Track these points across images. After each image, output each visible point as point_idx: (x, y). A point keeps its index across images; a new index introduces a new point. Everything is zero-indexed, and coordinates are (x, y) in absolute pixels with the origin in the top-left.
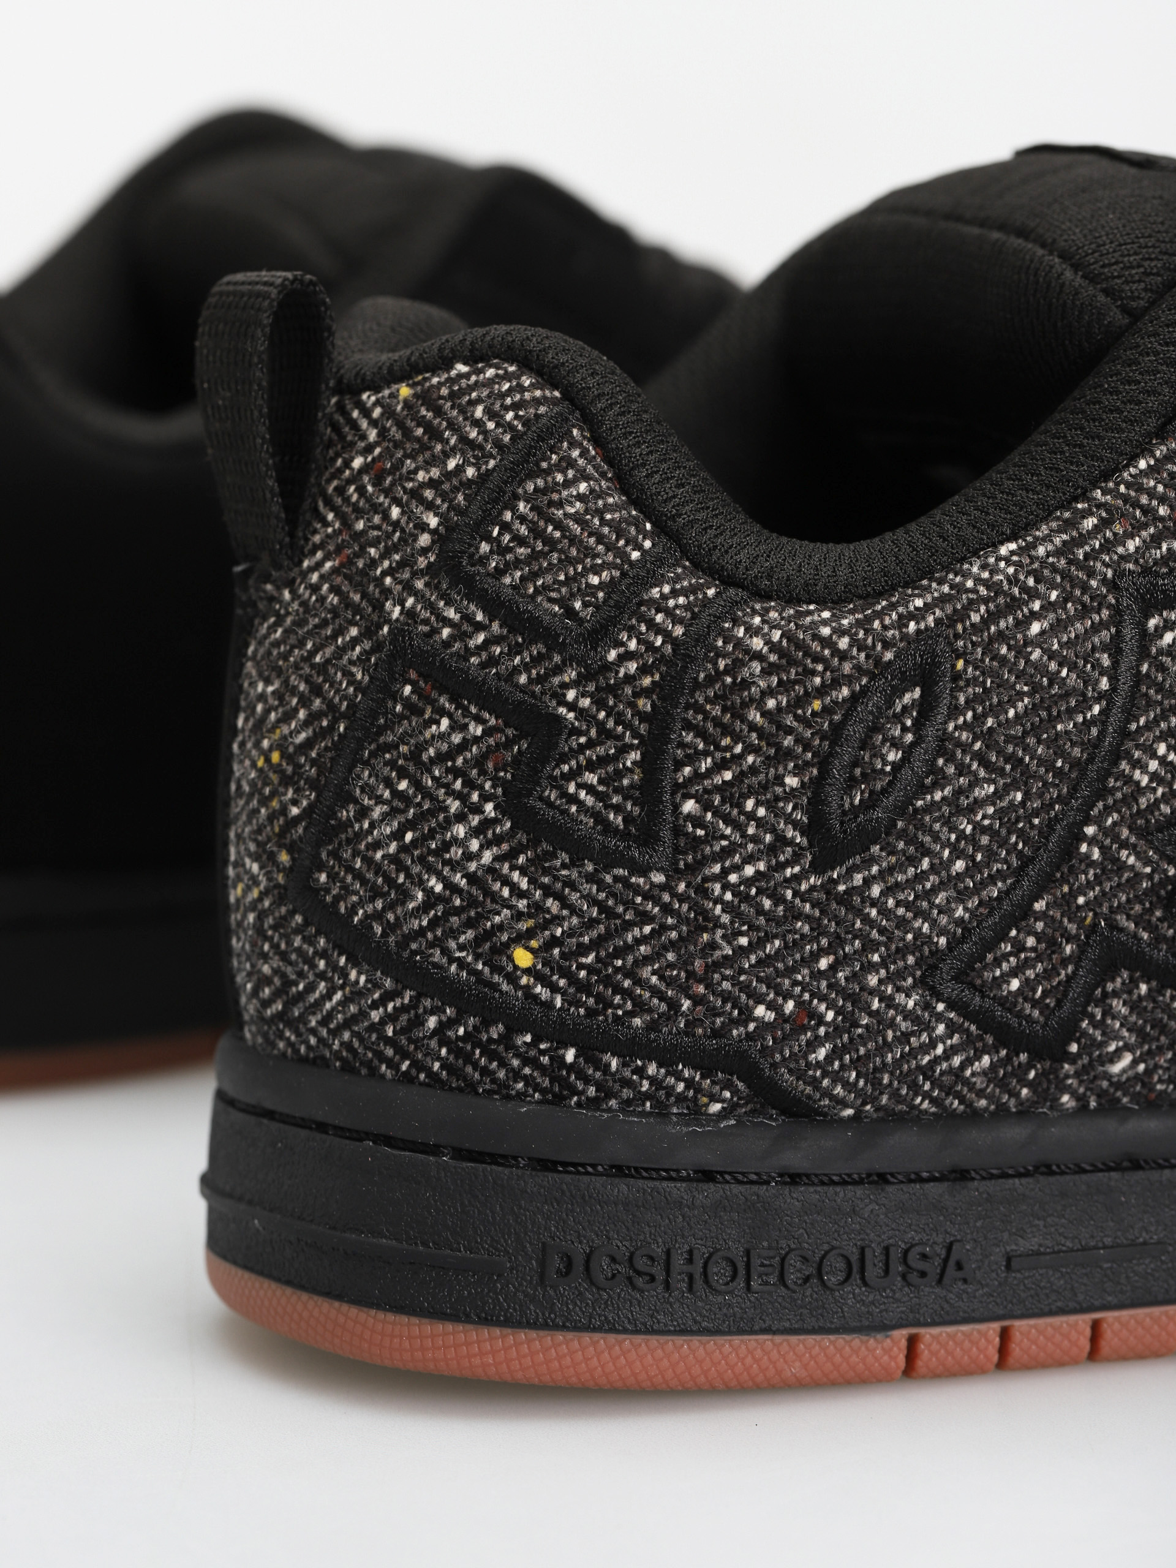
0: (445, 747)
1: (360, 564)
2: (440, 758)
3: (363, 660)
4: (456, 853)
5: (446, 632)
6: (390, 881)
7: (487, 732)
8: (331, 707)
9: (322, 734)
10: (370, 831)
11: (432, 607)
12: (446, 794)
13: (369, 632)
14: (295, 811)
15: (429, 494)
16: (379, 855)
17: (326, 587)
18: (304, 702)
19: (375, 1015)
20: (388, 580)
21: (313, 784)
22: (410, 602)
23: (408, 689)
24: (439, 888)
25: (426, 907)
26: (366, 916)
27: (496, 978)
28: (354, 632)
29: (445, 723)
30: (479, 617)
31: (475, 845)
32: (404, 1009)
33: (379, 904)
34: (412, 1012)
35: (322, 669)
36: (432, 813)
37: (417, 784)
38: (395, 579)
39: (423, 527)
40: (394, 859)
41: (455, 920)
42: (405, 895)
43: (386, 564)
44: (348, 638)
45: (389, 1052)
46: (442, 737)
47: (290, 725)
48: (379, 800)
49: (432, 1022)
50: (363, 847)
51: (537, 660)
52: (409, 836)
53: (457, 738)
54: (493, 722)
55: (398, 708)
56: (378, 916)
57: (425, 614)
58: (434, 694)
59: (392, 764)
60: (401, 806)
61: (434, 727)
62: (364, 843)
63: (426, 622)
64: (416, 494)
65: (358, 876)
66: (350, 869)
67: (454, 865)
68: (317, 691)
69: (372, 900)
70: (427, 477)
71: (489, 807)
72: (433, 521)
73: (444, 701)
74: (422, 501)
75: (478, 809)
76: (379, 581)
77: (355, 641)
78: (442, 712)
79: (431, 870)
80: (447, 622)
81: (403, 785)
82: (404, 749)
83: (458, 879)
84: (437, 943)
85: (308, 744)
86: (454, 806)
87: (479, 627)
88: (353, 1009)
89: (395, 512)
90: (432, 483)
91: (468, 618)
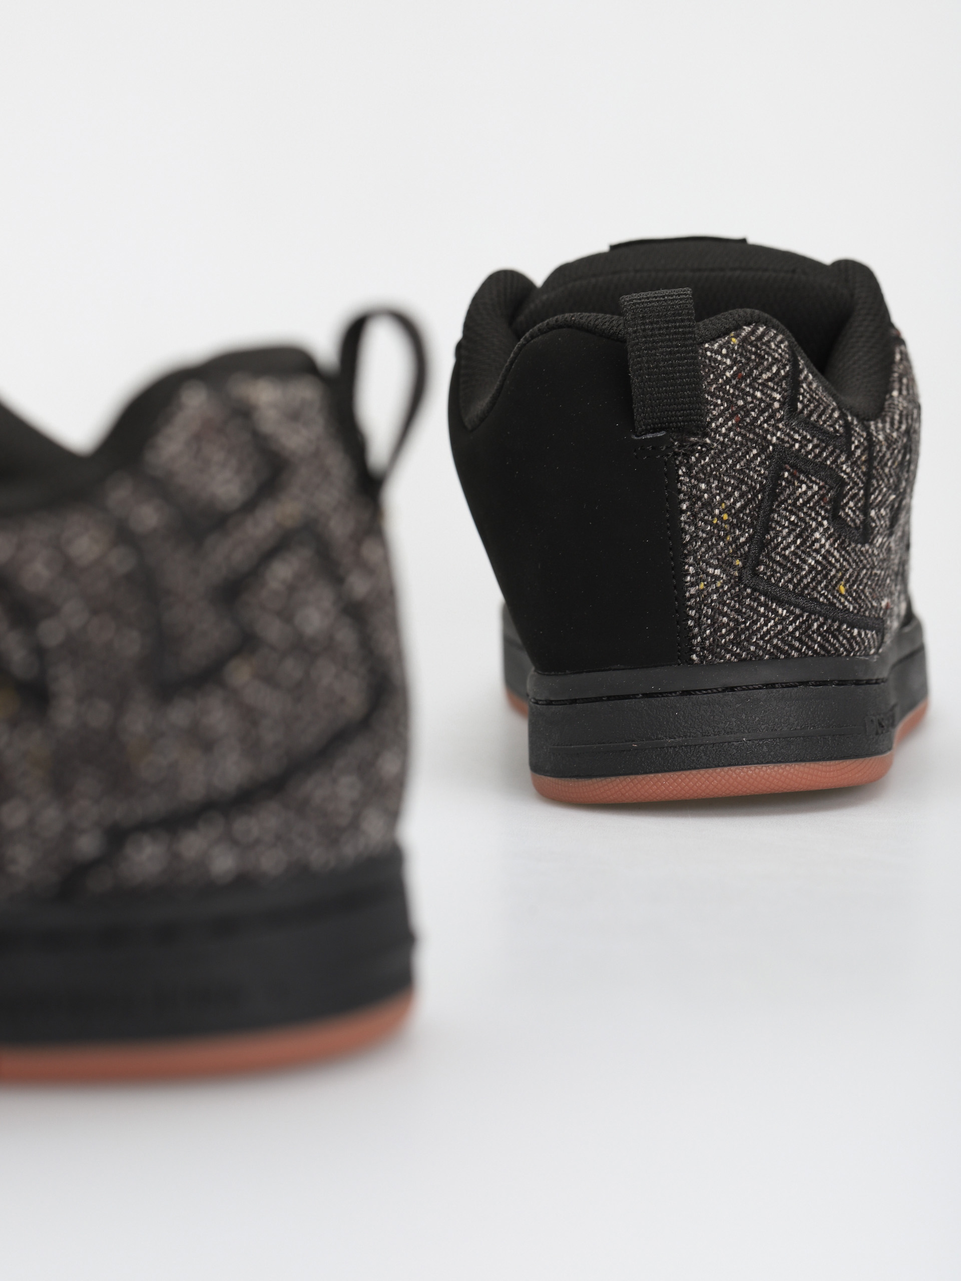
0: (805, 498)
1: (748, 420)
2: (804, 504)
3: (762, 463)
4: (817, 545)
5: (797, 446)
6: (794, 564)
7: (820, 488)
8: (752, 488)
9: (749, 501)
10: (782, 542)
11: (788, 435)
12: (810, 519)
13: (763, 450)
14: (742, 540)
15: (771, 384)
16: (787, 552)
17: (732, 433)
18: (735, 488)
19: (791, 628)
20: (766, 425)
21: (750, 525)
22: (779, 434)
23: (786, 474)
24: (813, 563)
25: (810, 572)
26: (785, 582)
27: (835, 601)
28: (755, 451)
29: (804, 487)
30: (809, 437)
31: (823, 541)
32: (803, 622)
33: (790, 575)
34: (807, 623)
35: (741, 471)
36: (806, 529)
37: (797, 516)
38: (768, 424)
39: (774, 399)
40: (794, 553)
41: (819, 577)
42: (800, 568)
43: (762, 419)
44: (752, 455)
45: (797, 644)
46: (805, 493)
47: (730, 500)
48: (784, 527)
49: (815, 625)
50: (779, 550)
51: (831, 453)
52: (799, 542)
53: (810, 493)
54: (821, 484)
55: (784, 483)
56: (790, 581)
57: (787, 439)
58: (797, 474)
59: (786, 509)
60: (793, 527)
61: (800, 489)
62: (780, 549)
63: (788, 442)
64: (764, 385)
65: (778, 563)
66: (774, 561)
67: (818, 551)
68: (742, 482)
69: (786, 574)
70: (767, 376)
71: (825, 523)
72: (778, 396)
73: (802, 477)
74: (768, 387)
75: (821, 524)
76: (761, 427)
77: (756, 456)
78: (802, 482)
79: (810, 555)
80: (796, 441)
81: (793, 518)
82: (790, 501)
83: (819, 558)
84: (815, 589)
85: (743, 507)
86: (814, 524)
87: (810, 441)
88: (779, 627)
89: (758, 394)
90: (770, 379)
91: (804, 438)
